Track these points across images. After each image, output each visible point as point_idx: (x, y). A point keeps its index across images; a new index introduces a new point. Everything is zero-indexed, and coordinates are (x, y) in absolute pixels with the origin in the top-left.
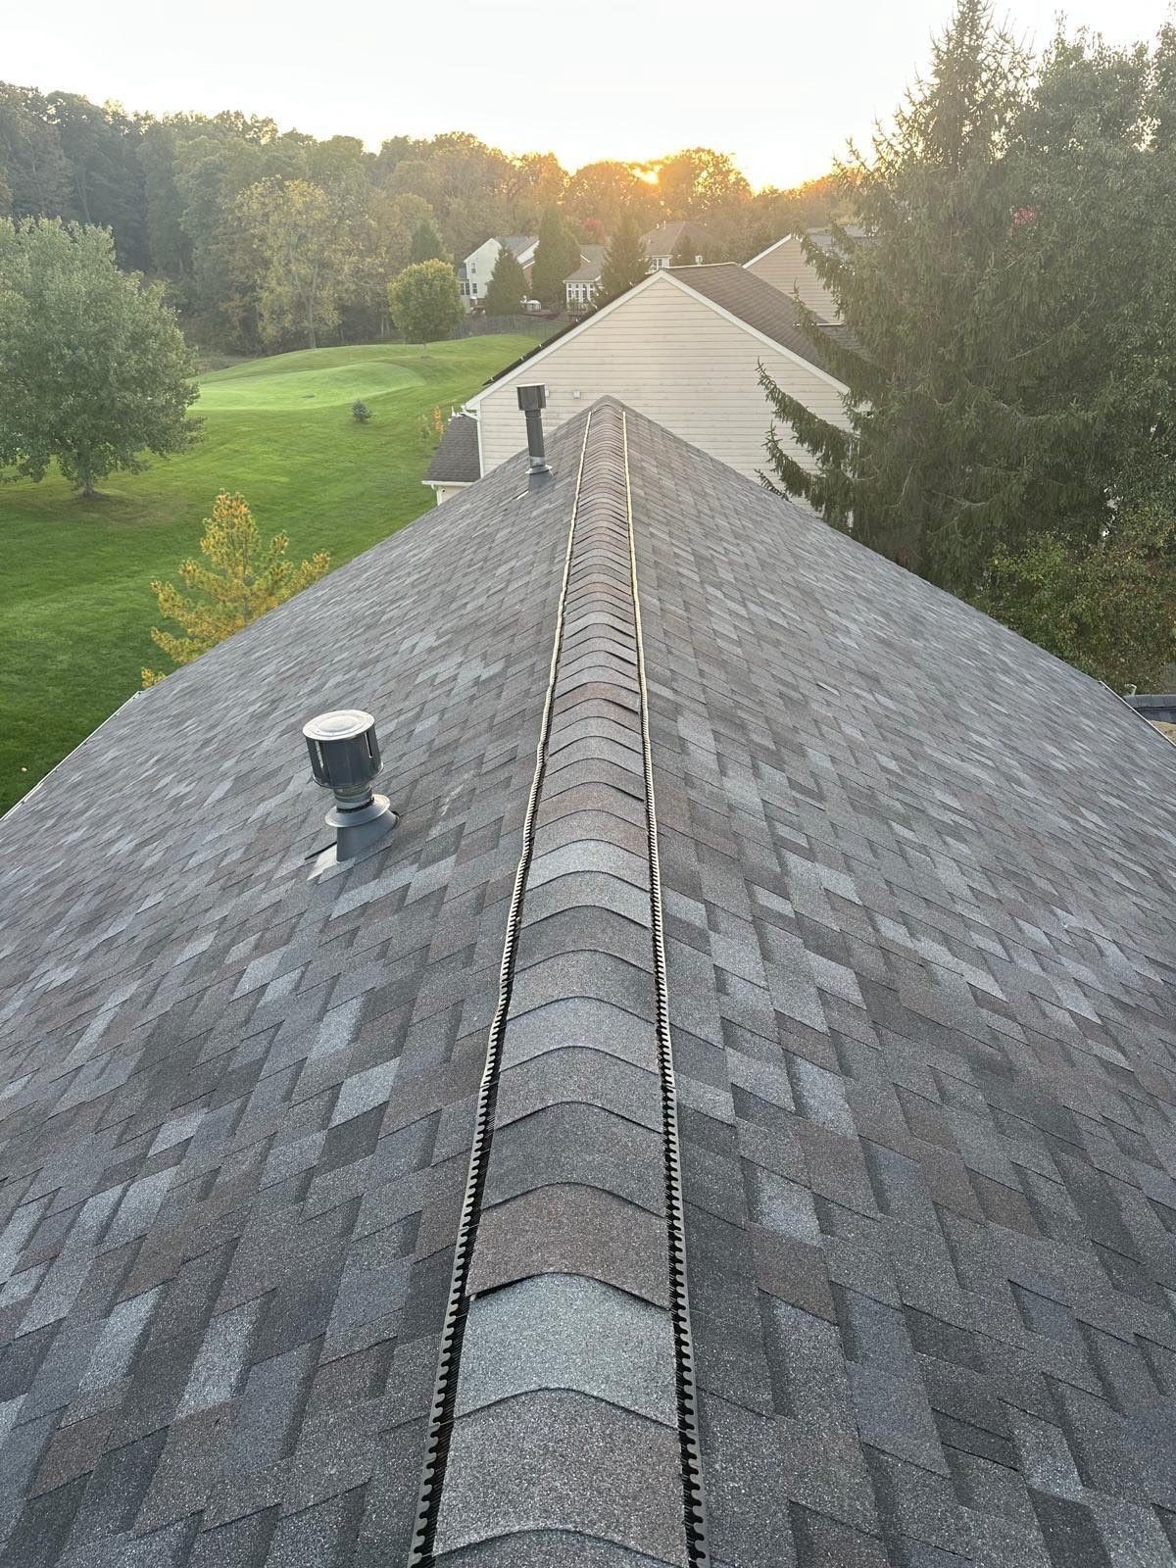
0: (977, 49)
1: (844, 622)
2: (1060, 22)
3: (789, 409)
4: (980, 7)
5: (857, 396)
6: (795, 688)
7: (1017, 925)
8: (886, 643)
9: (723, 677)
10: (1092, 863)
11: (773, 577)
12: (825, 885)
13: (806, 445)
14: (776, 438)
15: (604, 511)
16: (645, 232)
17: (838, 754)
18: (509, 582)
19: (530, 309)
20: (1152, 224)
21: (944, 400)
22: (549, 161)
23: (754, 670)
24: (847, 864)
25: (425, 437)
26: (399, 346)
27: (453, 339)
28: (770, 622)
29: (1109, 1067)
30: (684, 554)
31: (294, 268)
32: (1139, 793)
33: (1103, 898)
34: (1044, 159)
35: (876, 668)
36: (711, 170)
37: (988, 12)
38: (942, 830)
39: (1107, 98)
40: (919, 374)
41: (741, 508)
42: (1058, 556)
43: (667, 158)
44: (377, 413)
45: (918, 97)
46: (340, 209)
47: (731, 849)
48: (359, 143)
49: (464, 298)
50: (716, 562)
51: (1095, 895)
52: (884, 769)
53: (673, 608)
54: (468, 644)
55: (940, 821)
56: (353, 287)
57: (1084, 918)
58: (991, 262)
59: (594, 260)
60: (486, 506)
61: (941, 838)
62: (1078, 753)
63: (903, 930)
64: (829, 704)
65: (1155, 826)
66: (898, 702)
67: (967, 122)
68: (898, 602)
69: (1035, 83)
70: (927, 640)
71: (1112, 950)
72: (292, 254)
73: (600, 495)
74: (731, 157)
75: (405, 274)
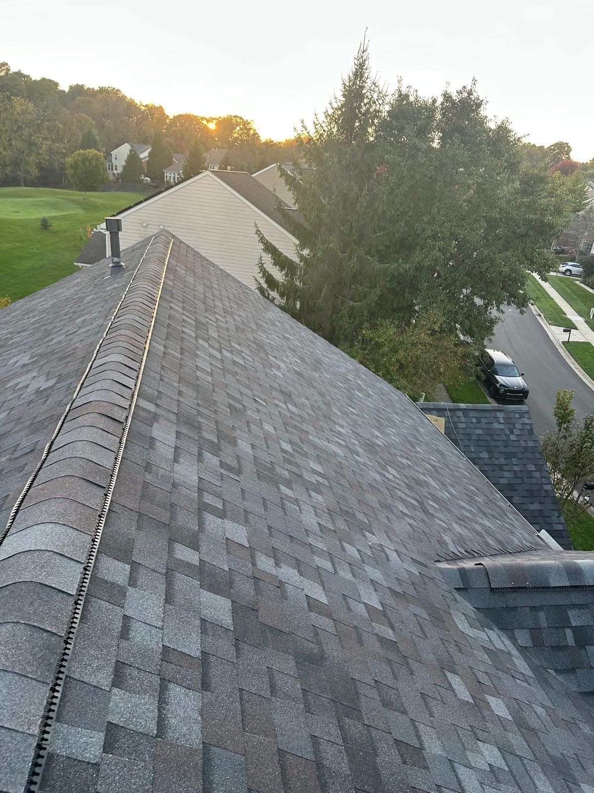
0: (362, 87)
1: (278, 362)
2: (399, 81)
3: (269, 248)
4: (364, 68)
5: (303, 246)
6: (240, 402)
7: (342, 546)
8: (299, 374)
9: (195, 395)
10: (389, 501)
11: (241, 336)
12: (228, 535)
13: (277, 267)
14: (263, 262)
15: (141, 292)
16: (207, 151)
17: (257, 443)
18: (80, 328)
19: (145, 182)
20: (437, 181)
21: (343, 253)
22: (160, 109)
23: (216, 390)
24: (245, 518)
25: (80, 240)
26: (72, 192)
27: (102, 191)
28: (234, 362)
29: (382, 640)
30: (189, 320)
31: (14, 143)
32: (418, 455)
33: (393, 522)
34: (391, 144)
35: (291, 389)
36: (242, 127)
37: (368, 71)
38: (310, 487)
39: (420, 120)
40: (331, 238)
41: (232, 297)
42: (392, 331)
43: (220, 118)
44: (55, 225)
45: (335, 106)
46: (42, 116)
47: (165, 517)
48: (56, 84)
49: (110, 172)
50: (208, 326)
51: (389, 521)
52: (283, 451)
53: (172, 352)
54: (43, 365)
55: (309, 481)
56: (48, 158)
57: (380, 537)
58: (366, 188)
59: (179, 162)
60: (88, 281)
61: (308, 492)
62: (390, 435)
63: (272, 561)
64: (258, 411)
65: (424, 474)
66: (300, 409)
67: (357, 121)
68: (310, 352)
69: (388, 108)
70: (322, 373)
71: (393, 556)
72: (13, 135)
73: (143, 283)
74: (252, 123)
75: (76, 154)
